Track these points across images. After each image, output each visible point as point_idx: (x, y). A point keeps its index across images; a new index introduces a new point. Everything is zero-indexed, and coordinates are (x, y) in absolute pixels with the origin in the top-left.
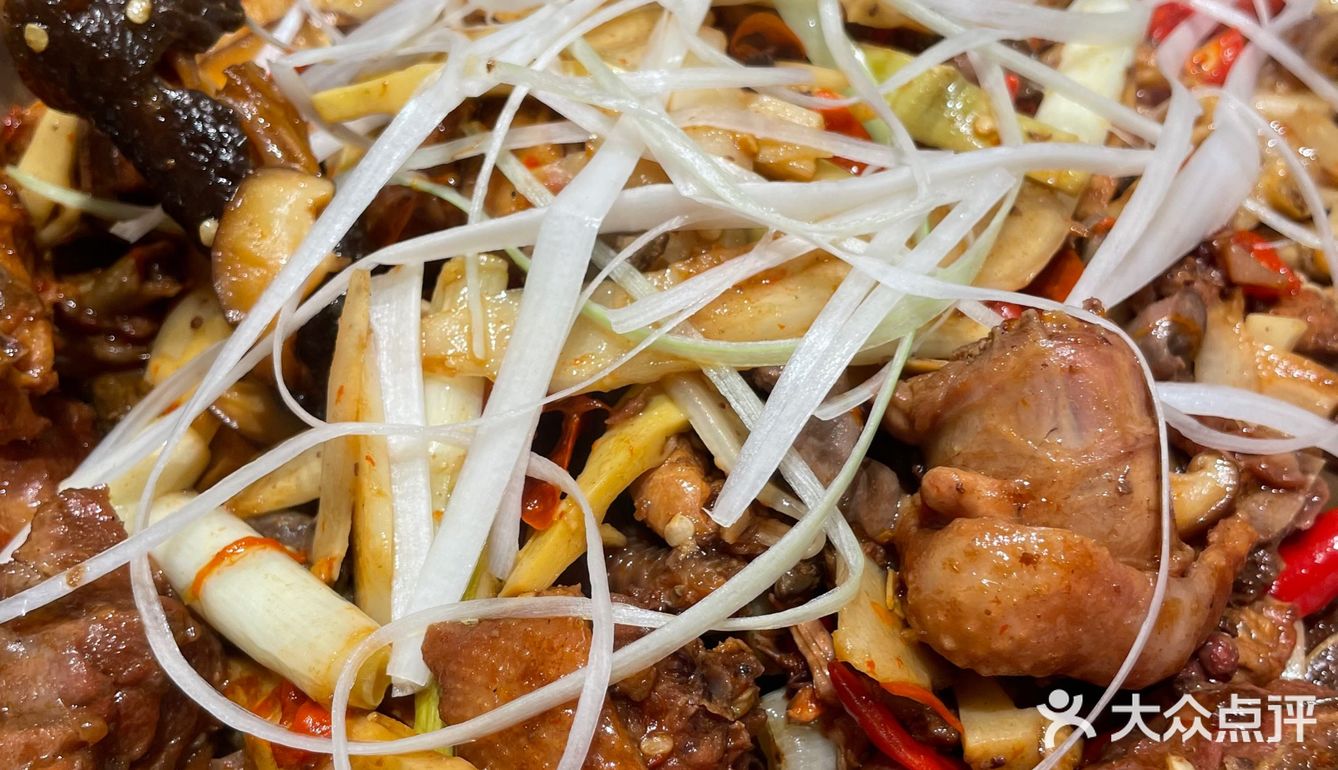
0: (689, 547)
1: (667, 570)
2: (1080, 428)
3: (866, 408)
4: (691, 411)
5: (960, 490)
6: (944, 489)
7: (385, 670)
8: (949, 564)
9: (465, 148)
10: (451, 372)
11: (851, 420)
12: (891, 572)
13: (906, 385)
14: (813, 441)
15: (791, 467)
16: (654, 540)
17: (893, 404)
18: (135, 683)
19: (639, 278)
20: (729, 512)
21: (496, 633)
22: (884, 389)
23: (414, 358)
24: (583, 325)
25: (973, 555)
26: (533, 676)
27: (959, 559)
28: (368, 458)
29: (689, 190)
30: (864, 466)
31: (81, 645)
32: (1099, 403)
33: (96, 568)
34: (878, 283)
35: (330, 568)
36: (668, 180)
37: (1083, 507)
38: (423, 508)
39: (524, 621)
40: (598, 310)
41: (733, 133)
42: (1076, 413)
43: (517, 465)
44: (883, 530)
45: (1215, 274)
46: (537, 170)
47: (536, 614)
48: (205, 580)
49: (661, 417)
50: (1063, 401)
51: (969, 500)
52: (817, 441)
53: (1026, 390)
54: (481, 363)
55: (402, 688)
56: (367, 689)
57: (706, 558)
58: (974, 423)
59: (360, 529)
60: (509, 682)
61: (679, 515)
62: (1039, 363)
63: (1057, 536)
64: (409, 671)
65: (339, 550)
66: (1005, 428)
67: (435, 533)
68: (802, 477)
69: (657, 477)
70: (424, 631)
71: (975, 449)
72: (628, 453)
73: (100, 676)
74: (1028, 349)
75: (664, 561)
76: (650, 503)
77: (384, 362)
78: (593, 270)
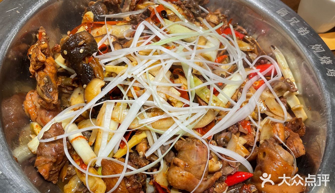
0: (141, 157)
1: (137, 159)
2: (196, 159)
3: (172, 144)
4: (148, 135)
5: (178, 163)
6: (176, 161)
7: (95, 163)
8: (173, 172)
9: (126, 83)
10: (115, 121)
11: (169, 145)
12: (168, 167)
13: (178, 142)
14: (162, 147)
15: (158, 150)
16: (137, 153)
17: (175, 144)
18: (61, 154)
19: (146, 113)
20: (148, 155)
21: (111, 163)
22: (175, 141)
23: (110, 117)
24: (136, 119)
25: (176, 173)
26: (115, 172)
27: (174, 172)
28: (100, 132)
29: (156, 104)
30: (169, 152)
31: (55, 148)
32: (200, 156)
33: (59, 137)
34: (178, 126)
35: (91, 143)
36: (153, 101)
37: (194, 169)
38: (106, 141)
39: (115, 163)
40: (138, 118)
41: (166, 94)
42: (196, 156)
43: (121, 138)
44: (169, 161)
45: (237, 129)
46: (136, 91)
47: (118, 163)
48: (73, 141)
49: (143, 135)
50: (195, 154)
51: (179, 164)
52: (163, 148)
53: (191, 151)
54: (120, 121)
55: (97, 165)
56: (92, 164)
57: (143, 159)
58: (184, 152)
59: (97, 140)
60: (111, 171)
61: (141, 151)
62: (194, 148)
63: (187, 173)
64: (99, 164)
65: (93, 141)
66: (187, 155)
67: (107, 145)
68: (159, 152)
69: (140, 144)
70: (102, 159)
71: (183, 156)
72: (136, 141)
73: (57, 153)
74: (193, 146)
75: (138, 157)
76: (138, 148)
77: (106, 116)
78: (140, 111)
